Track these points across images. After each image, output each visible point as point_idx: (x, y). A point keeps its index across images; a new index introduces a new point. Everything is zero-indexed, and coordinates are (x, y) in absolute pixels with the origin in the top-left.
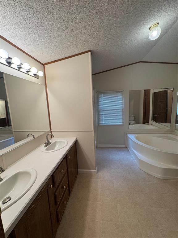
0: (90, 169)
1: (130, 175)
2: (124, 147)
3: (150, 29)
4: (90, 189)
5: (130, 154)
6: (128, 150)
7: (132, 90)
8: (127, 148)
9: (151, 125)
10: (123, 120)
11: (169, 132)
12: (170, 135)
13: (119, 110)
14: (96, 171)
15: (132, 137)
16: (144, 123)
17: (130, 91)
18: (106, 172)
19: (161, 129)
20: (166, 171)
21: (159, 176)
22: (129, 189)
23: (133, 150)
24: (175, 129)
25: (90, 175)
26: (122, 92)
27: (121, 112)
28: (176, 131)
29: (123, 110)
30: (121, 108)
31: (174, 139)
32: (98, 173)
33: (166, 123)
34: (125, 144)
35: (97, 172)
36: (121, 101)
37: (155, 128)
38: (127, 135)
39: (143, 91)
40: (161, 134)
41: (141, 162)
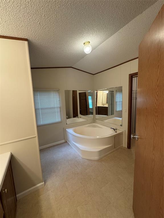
2: (64, 142)
3: (84, 44)
5: (71, 147)
6: (69, 144)
7: (67, 90)
8: (66, 142)
9: (80, 118)
10: (61, 117)
11: (93, 122)
12: (94, 124)
13: (57, 107)
14: (43, 183)
15: (70, 131)
16: (74, 117)
17: (65, 90)
18: (55, 177)
21: (96, 158)
23: (74, 143)
26: (58, 91)
27: (59, 110)
28: (96, 120)
29: (60, 108)
30: (59, 106)
31: (97, 126)
32: (46, 184)
34: (64, 139)
36: (58, 99)
37: (84, 120)
38: (66, 130)
39: (72, 91)
41: (84, 152)
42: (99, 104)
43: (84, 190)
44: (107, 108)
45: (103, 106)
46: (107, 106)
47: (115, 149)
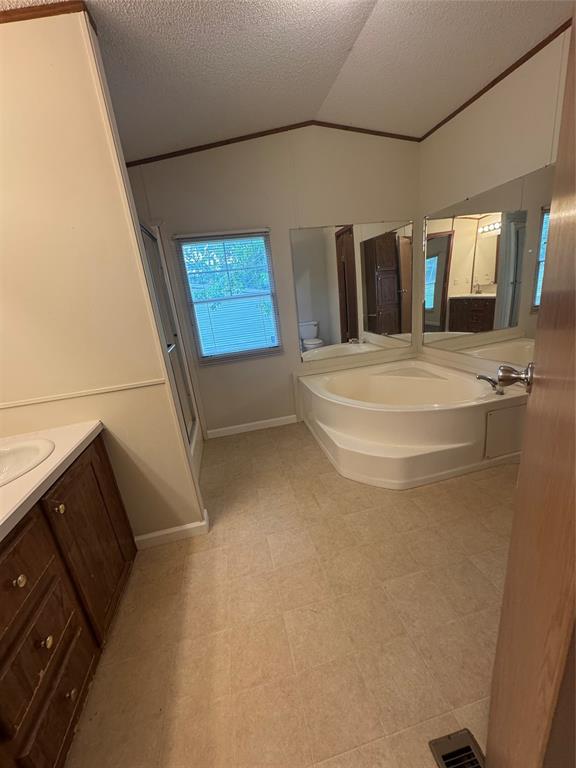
0: (179, 523)
1: (318, 504)
2: (295, 420)
4: (187, 594)
5: (315, 440)
6: (308, 429)
8: (303, 423)
9: (364, 342)
11: (410, 356)
12: (413, 364)
14: (205, 523)
18: (242, 516)
19: (387, 349)
20: (412, 464)
21: (394, 482)
22: (317, 549)
23: (319, 423)
24: (423, 344)
25: (185, 543)
28: (424, 348)
31: (423, 371)
32: (215, 527)
33: (400, 332)
34: (296, 413)
35: (211, 524)
38: (299, 381)
40: (388, 366)
42: (458, 289)
43: (320, 570)
44: (492, 301)
45: (474, 295)
46: (494, 295)
47: (486, 462)
